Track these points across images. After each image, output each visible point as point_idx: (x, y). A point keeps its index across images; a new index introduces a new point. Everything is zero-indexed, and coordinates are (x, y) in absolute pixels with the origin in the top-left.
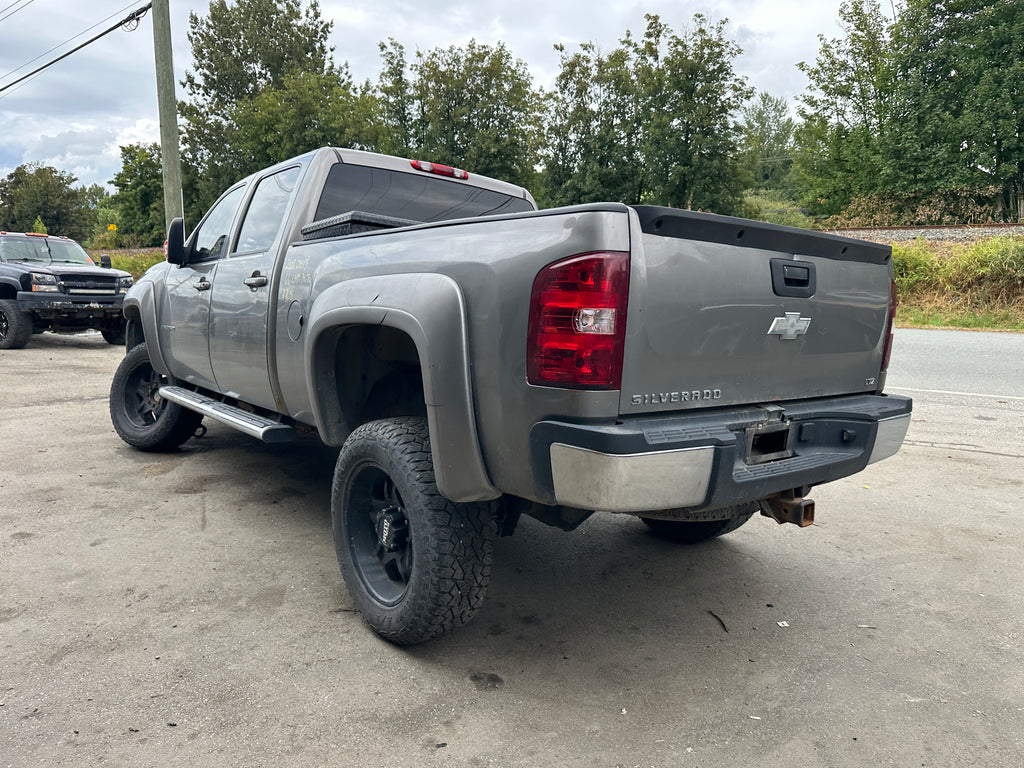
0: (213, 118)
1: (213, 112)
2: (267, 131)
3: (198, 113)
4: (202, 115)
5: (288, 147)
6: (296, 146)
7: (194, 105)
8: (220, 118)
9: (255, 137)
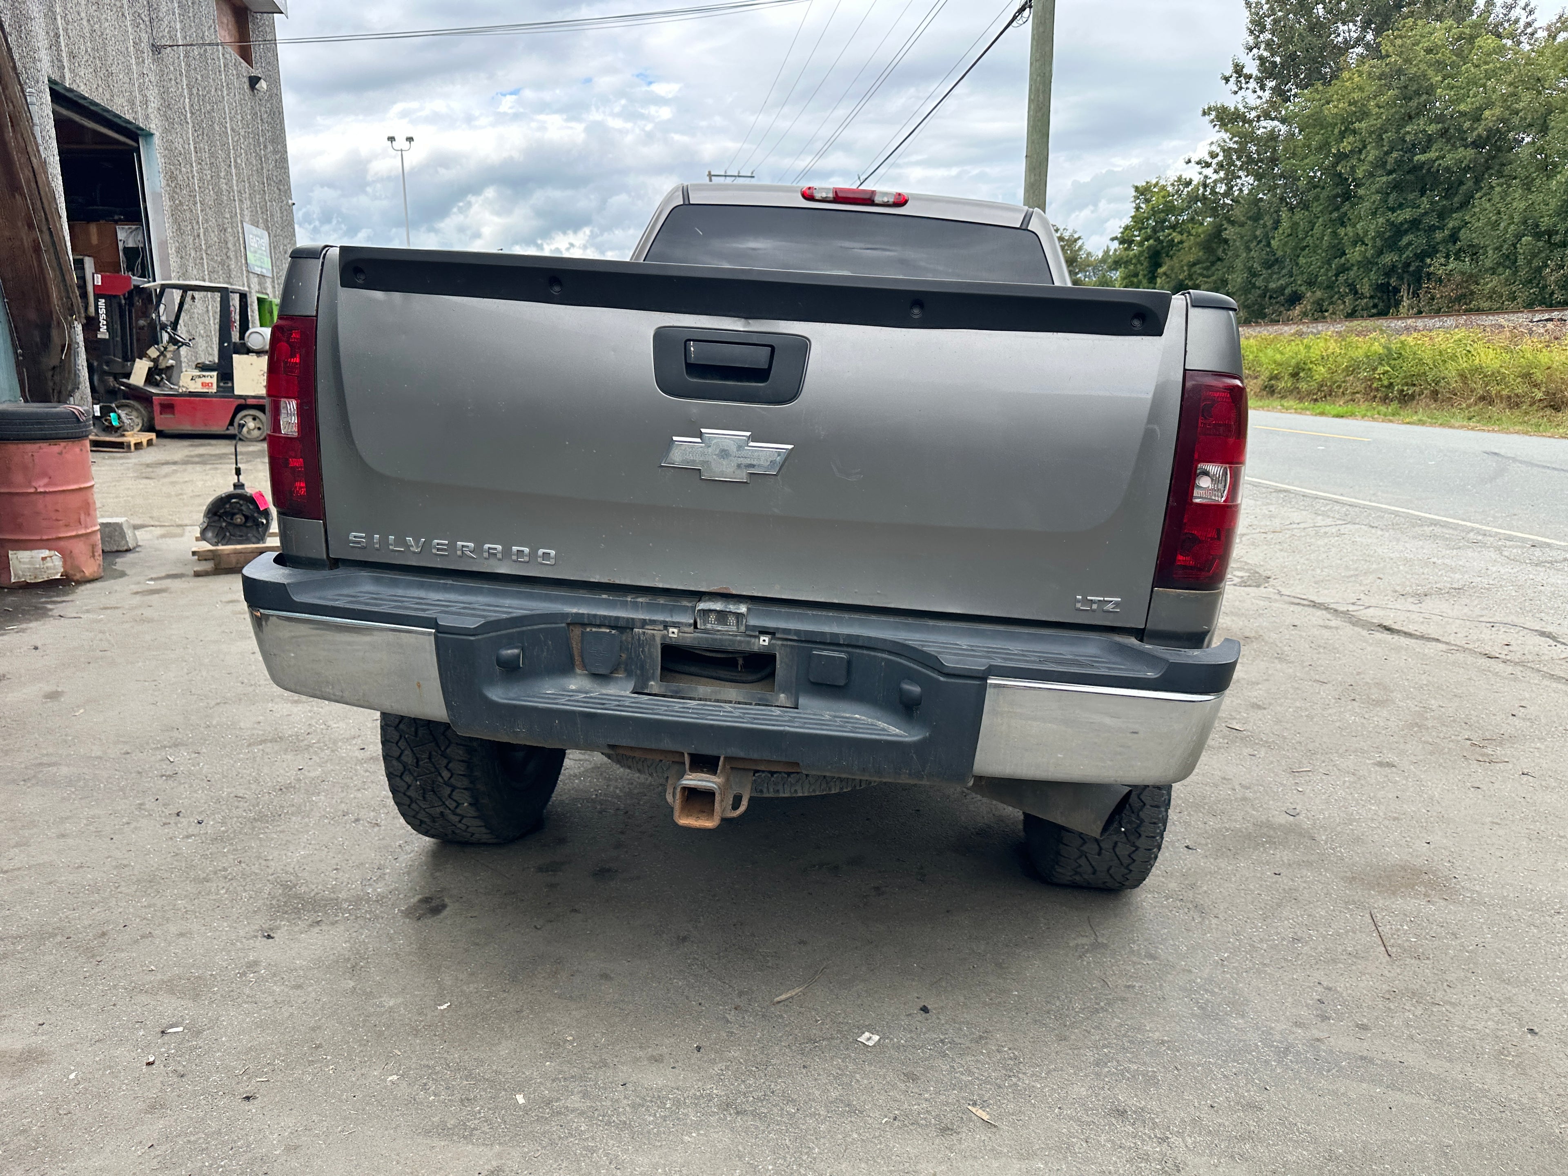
0: (1266, 126)
1: (1267, 116)
2: (1342, 135)
3: (1245, 120)
4: (1250, 122)
5: (1371, 158)
6: (1387, 153)
7: (1240, 107)
8: (1276, 123)
9: (1324, 146)
